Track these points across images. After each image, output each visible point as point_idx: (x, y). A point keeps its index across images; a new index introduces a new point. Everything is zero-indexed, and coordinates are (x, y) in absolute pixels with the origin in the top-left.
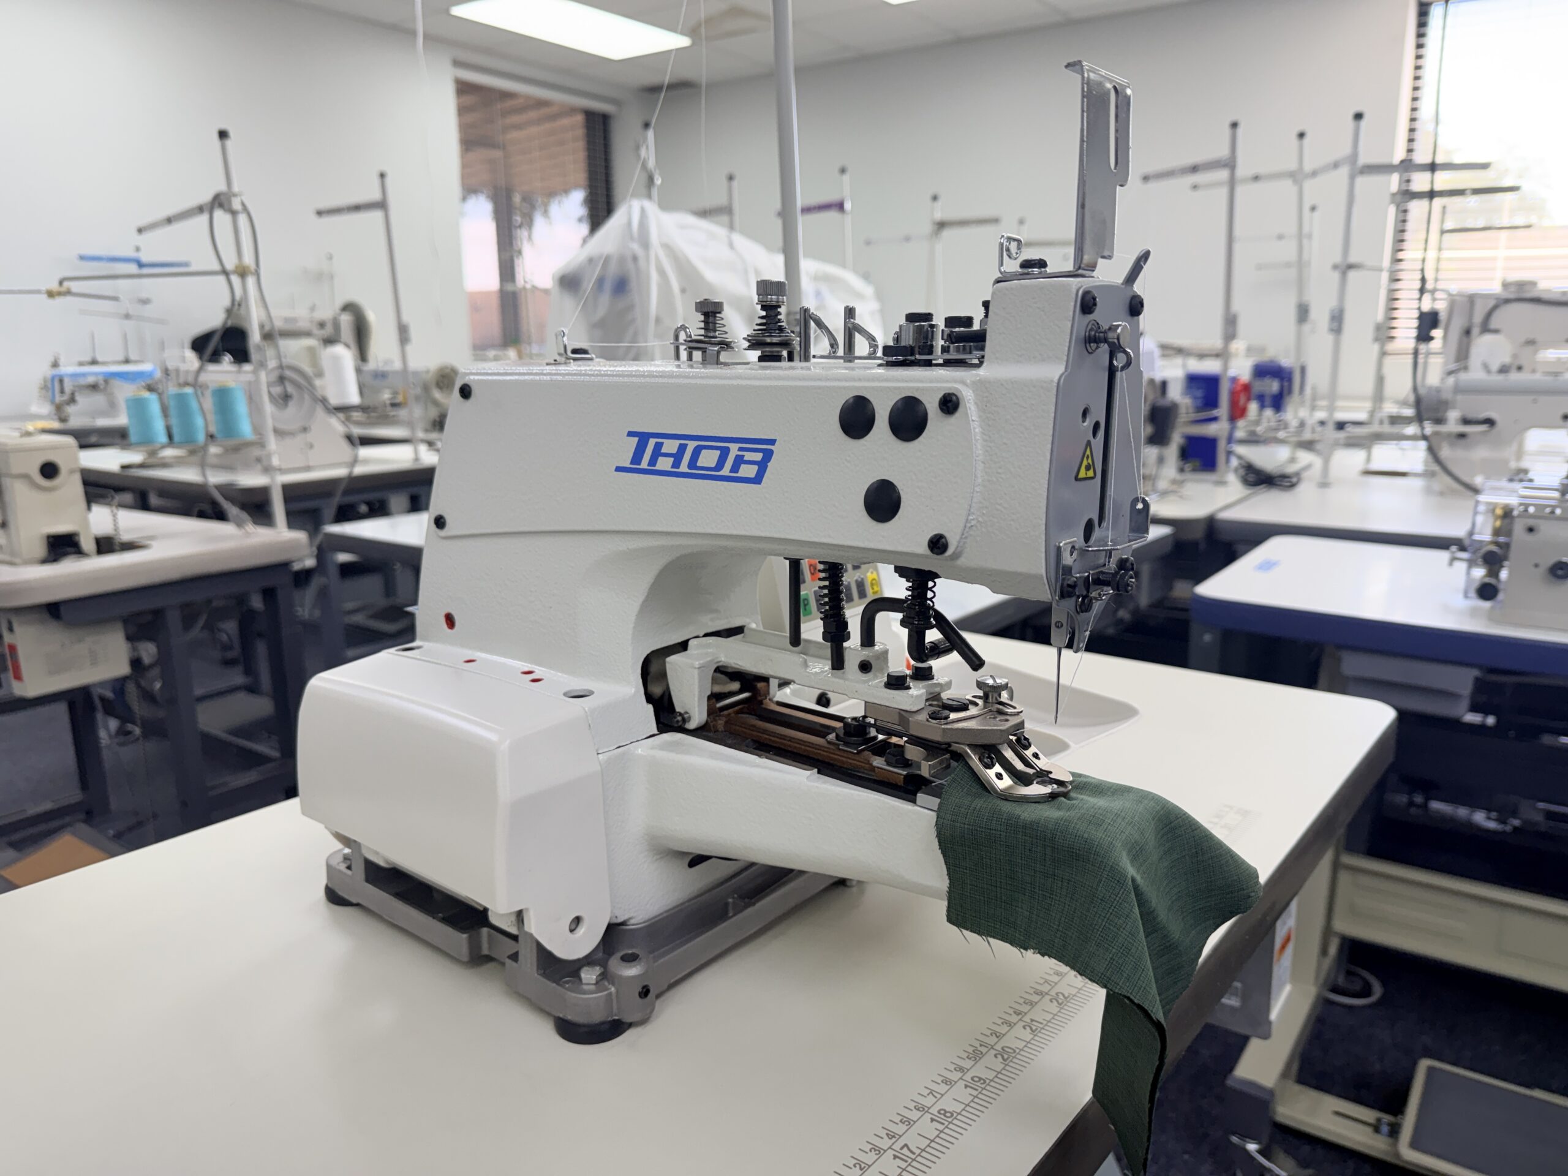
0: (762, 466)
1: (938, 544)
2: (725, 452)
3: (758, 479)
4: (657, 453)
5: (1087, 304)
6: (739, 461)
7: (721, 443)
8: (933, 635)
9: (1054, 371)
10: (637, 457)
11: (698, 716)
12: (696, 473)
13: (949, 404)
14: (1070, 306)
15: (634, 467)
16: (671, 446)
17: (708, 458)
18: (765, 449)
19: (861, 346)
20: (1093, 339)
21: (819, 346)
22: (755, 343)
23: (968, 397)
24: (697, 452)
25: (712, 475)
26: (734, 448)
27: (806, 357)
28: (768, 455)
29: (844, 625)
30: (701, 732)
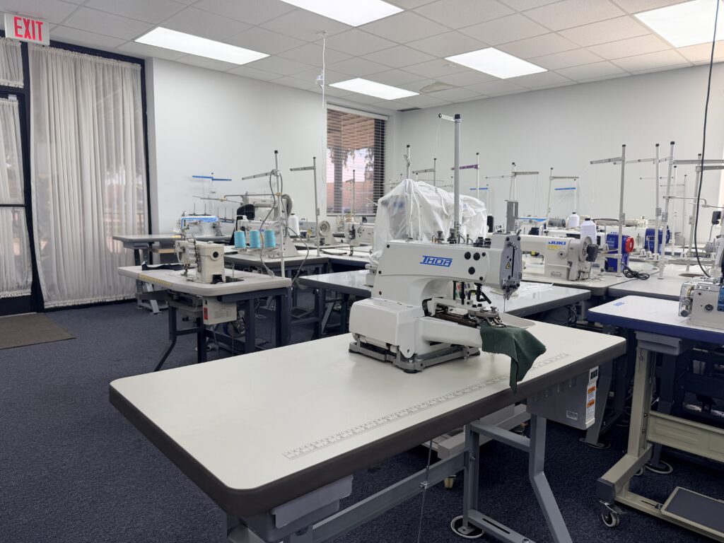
0: (450, 263)
1: (481, 278)
2: (442, 261)
3: (449, 266)
4: (429, 260)
5: (508, 239)
6: (445, 262)
7: (442, 259)
8: (481, 297)
9: (501, 250)
10: (425, 260)
11: (433, 313)
12: (436, 264)
13: (484, 254)
14: (505, 240)
15: (424, 263)
16: (432, 259)
17: (439, 262)
18: (450, 261)
19: (470, 242)
20: (509, 245)
21: (461, 241)
22: (449, 240)
23: (487, 253)
24: (437, 261)
25: (439, 265)
26: (444, 260)
27: (459, 243)
28: (451, 262)
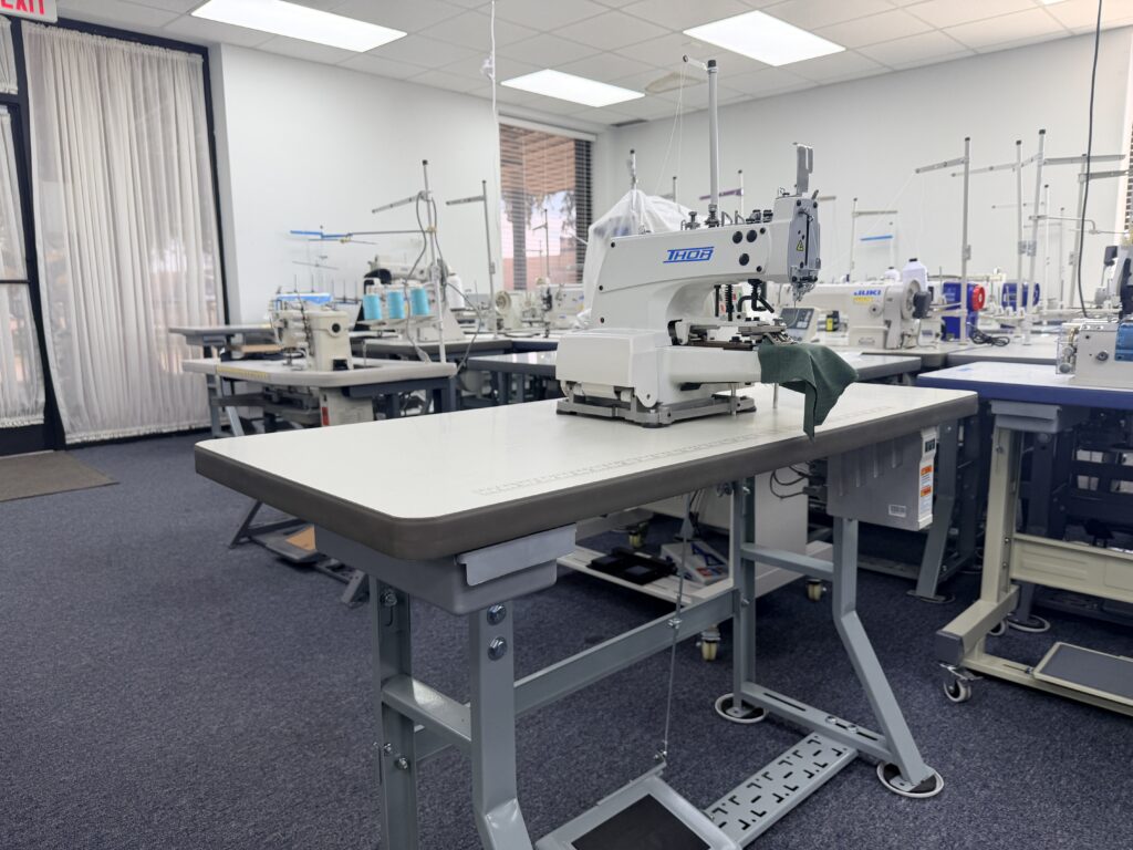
0: (710, 255)
2: (699, 253)
3: (709, 258)
4: (677, 255)
5: (799, 203)
6: (703, 254)
7: (697, 250)
9: (790, 220)
10: (670, 258)
11: (685, 340)
12: (689, 259)
13: (763, 231)
14: (794, 203)
15: (669, 261)
16: (681, 253)
17: (693, 255)
19: (739, 221)
20: (801, 213)
21: (727, 221)
22: (707, 223)
23: (768, 228)
24: (690, 254)
25: (694, 260)
26: (701, 251)
27: (723, 225)
28: (711, 251)
29: (732, 307)
30: (687, 345)
